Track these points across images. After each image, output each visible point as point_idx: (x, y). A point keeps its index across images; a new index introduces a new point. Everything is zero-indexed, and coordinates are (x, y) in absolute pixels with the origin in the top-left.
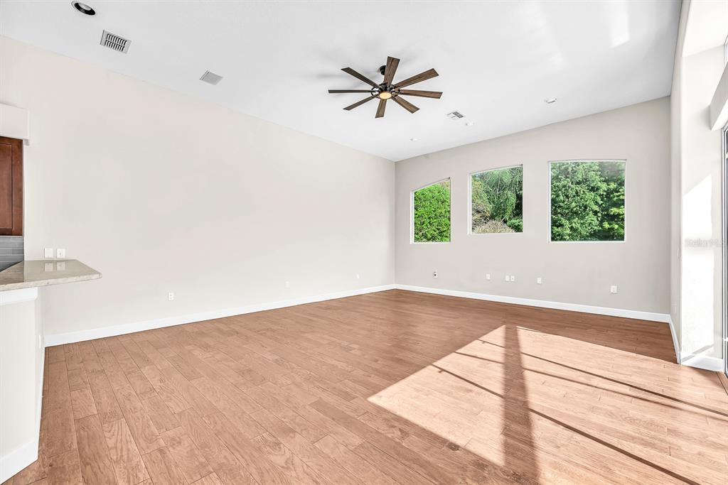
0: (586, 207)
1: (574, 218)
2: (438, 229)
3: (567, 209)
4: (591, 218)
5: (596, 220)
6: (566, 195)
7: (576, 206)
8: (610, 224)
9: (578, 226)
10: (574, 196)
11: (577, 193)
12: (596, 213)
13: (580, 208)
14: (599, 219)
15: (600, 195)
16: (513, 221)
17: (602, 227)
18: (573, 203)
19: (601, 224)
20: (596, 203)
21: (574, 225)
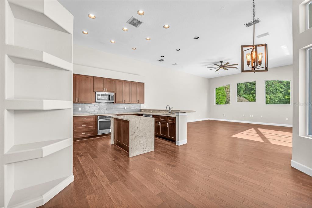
0: (277, 90)
1: (271, 94)
2: (219, 100)
3: (268, 90)
4: (279, 94)
5: (281, 95)
6: (267, 85)
7: (273, 89)
8: (288, 97)
9: (273, 97)
10: (271, 85)
11: (273, 84)
12: (281, 92)
13: (274, 90)
14: (283, 94)
15: (283, 85)
16: (243, 95)
17: (284, 98)
18: (271, 88)
19: (284, 97)
20: (282, 88)
21: (271, 97)
